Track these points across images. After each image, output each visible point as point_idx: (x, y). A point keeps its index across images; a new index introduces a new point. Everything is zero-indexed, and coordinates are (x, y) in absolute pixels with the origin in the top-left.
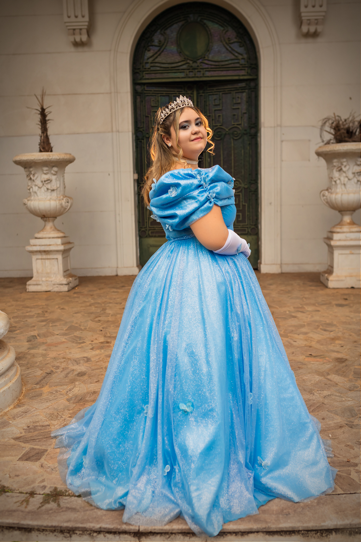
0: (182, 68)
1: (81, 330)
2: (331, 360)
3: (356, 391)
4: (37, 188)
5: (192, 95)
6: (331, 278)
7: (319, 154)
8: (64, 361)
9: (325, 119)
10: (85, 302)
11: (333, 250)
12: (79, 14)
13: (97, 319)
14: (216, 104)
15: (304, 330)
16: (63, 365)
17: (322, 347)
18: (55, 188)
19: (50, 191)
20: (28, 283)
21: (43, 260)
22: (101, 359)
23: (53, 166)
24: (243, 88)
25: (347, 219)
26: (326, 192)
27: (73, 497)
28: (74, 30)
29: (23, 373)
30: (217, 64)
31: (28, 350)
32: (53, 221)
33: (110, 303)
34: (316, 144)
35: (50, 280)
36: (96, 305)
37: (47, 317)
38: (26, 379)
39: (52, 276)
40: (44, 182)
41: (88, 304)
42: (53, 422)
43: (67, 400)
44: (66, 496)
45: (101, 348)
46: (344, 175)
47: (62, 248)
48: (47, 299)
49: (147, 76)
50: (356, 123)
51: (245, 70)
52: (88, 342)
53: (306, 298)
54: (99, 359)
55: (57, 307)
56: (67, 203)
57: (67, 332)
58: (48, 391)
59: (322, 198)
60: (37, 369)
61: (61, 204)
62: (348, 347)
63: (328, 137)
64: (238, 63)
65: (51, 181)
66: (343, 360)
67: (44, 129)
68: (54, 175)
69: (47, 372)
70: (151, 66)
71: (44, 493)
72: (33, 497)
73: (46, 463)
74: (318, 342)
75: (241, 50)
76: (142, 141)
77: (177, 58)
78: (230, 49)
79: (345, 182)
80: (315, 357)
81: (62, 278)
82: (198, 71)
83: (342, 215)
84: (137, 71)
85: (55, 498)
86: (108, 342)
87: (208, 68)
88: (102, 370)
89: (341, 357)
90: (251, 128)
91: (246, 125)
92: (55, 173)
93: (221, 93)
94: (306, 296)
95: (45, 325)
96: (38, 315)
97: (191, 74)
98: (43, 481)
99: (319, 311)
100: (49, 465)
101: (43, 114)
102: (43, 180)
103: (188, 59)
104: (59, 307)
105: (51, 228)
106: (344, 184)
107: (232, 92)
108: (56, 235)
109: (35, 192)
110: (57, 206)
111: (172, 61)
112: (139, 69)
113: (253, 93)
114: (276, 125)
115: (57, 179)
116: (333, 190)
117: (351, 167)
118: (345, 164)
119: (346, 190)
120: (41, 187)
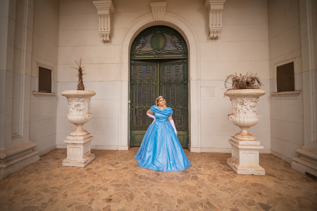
4: (72, 109)
5: (157, 66)
7: (226, 95)
9: (229, 76)
11: (238, 150)
12: (106, 28)
14: (168, 69)
18: (82, 109)
19: (79, 110)
20: (63, 161)
21: (73, 148)
23: (82, 98)
24: (181, 63)
25: (245, 131)
26: (233, 116)
28: (103, 35)
32: (81, 126)
35: (76, 160)
39: (77, 157)
46: (245, 107)
47: (82, 142)
51: (182, 54)
56: (89, 117)
61: (85, 118)
64: (179, 51)
65: (80, 105)
67: (81, 78)
68: (82, 102)
75: (180, 46)
81: (82, 159)
83: (242, 129)
90: (184, 80)
91: (182, 79)
92: (83, 101)
93: (170, 65)
101: (80, 70)
102: (75, 105)
103: (156, 50)
105: (80, 130)
106: (245, 112)
107: (176, 64)
108: (81, 134)
109: (71, 111)
110: (82, 118)
111: (148, 50)
112: (133, 54)
113: (186, 65)
114: (198, 80)
115: (84, 104)
116: (237, 115)
117: (249, 103)
118: (245, 101)
119: (246, 116)
120: (74, 109)
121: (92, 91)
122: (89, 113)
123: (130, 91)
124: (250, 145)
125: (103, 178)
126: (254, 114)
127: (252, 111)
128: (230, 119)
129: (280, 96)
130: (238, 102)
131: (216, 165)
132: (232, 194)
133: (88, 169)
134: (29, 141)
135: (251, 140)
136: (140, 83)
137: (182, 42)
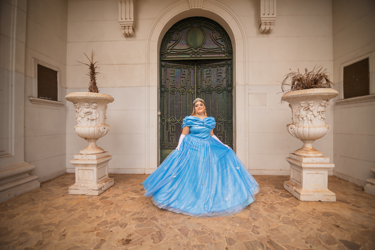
0: (188, 52)
4: (81, 118)
5: (194, 69)
9: (287, 75)
11: (301, 170)
12: (128, 17)
14: (208, 73)
18: (94, 118)
19: (90, 120)
20: (70, 188)
21: (83, 170)
23: (94, 103)
24: (224, 65)
25: (309, 146)
26: (294, 126)
28: (125, 27)
30: (208, 50)
32: (95, 141)
35: (87, 186)
39: (89, 183)
40: (85, 114)
46: (311, 113)
47: (95, 162)
49: (168, 57)
51: (225, 54)
56: (104, 129)
61: (99, 131)
64: (222, 50)
65: (91, 113)
67: (93, 78)
68: (94, 109)
70: (171, 51)
75: (223, 43)
76: (164, 93)
77: (185, 47)
78: (216, 42)
79: (312, 119)
81: (95, 185)
82: (197, 54)
83: (304, 143)
84: (163, 54)
87: (204, 53)
90: (228, 86)
91: (225, 85)
92: (95, 108)
93: (210, 67)
97: (194, 56)
101: (92, 68)
102: (85, 112)
103: (192, 48)
105: (92, 146)
106: (311, 120)
107: (217, 67)
108: (94, 152)
109: (79, 121)
110: (95, 131)
111: (183, 48)
112: (164, 52)
113: (230, 67)
114: (245, 84)
115: (97, 112)
116: (299, 125)
117: (316, 107)
118: (312, 105)
119: (312, 124)
120: (84, 117)
121: (108, 95)
122: (105, 124)
123: (159, 100)
124: (317, 163)
125: (122, 209)
126: (322, 122)
127: (320, 118)
128: (290, 130)
129: (348, 103)
130: (302, 107)
131: (270, 190)
132: (300, 228)
133: (103, 198)
134: (24, 162)
135: (318, 157)
136: (173, 90)
137: (225, 39)
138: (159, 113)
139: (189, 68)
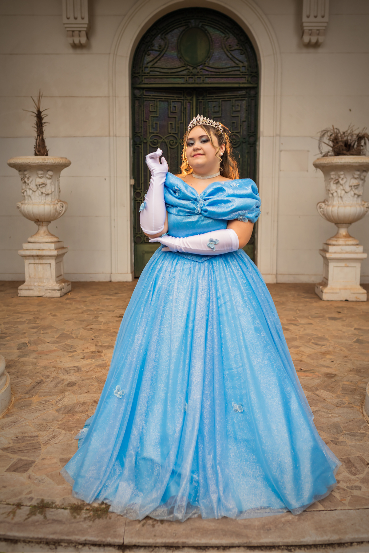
0: (181, 73)
1: (73, 338)
2: (321, 376)
3: (343, 407)
4: (31, 191)
5: (191, 101)
6: (325, 290)
7: (316, 166)
8: (55, 370)
9: (324, 130)
10: (77, 308)
11: (328, 262)
12: (79, 16)
13: (89, 327)
14: (216, 110)
15: (296, 343)
16: (54, 374)
17: (312, 361)
18: (50, 192)
19: (44, 195)
20: (20, 288)
21: (36, 265)
22: (91, 369)
23: (48, 170)
24: (243, 96)
25: (343, 231)
26: (323, 204)
27: (59, 509)
28: (73, 31)
29: (12, 381)
30: (217, 71)
31: (18, 358)
32: (47, 226)
33: (103, 310)
34: (314, 156)
35: (43, 285)
36: (89, 313)
37: (38, 323)
38: (15, 388)
39: (45, 281)
40: (38, 186)
41: (80, 311)
42: (41, 433)
43: (56, 411)
44: (52, 508)
45: (92, 357)
46: (341, 187)
47: (55, 253)
48: (39, 305)
49: (146, 81)
50: (355, 137)
51: (245, 77)
52: (80, 351)
53: (299, 310)
54: (89, 369)
55: (49, 313)
56: (61, 208)
57: (58, 340)
58: (38, 401)
59: (319, 210)
60: (27, 378)
61: (56, 209)
62: (338, 362)
63: (327, 148)
64: (239, 70)
65: (46, 185)
66: (333, 375)
67: (40, 132)
68: (49, 179)
69: (37, 381)
70: (151, 71)
71: (31, 505)
72: (20, 509)
73: (34, 474)
74: (309, 356)
75: (242, 58)
76: (140, 146)
77: (177, 64)
78: (230, 56)
79: (342, 195)
80: (305, 371)
81: (55, 284)
82: (198, 78)
83: (338, 227)
84: (137, 75)
85: (41, 510)
86: (99, 352)
87: (208, 75)
88: (92, 380)
89: (330, 372)
91: (245, 133)
92: (50, 177)
93: (220, 100)
94: (300, 308)
95: (36, 332)
96: (30, 322)
97: (191, 81)
98: (30, 492)
99: (312, 324)
100: (36, 477)
101: (39, 116)
102: (38, 184)
103: (188, 65)
104: (51, 314)
105: (45, 232)
106: (341, 197)
107: (232, 99)
108: (50, 240)
109: (29, 196)
110: (51, 210)
111: (172, 67)
112: (139, 73)
113: (253, 102)
114: (275, 135)
115: (52, 183)
116: (329, 203)
117: (348, 180)
118: (342, 177)
119: (342, 203)
120: (36, 191)
122: (61, 201)
123: (132, 160)
126: (356, 199)
127: (353, 195)
136: (155, 141)
137: (246, 50)
138: (133, 182)
139: (183, 100)
